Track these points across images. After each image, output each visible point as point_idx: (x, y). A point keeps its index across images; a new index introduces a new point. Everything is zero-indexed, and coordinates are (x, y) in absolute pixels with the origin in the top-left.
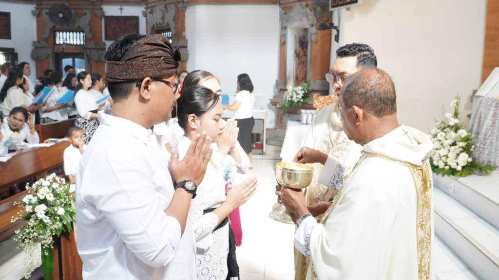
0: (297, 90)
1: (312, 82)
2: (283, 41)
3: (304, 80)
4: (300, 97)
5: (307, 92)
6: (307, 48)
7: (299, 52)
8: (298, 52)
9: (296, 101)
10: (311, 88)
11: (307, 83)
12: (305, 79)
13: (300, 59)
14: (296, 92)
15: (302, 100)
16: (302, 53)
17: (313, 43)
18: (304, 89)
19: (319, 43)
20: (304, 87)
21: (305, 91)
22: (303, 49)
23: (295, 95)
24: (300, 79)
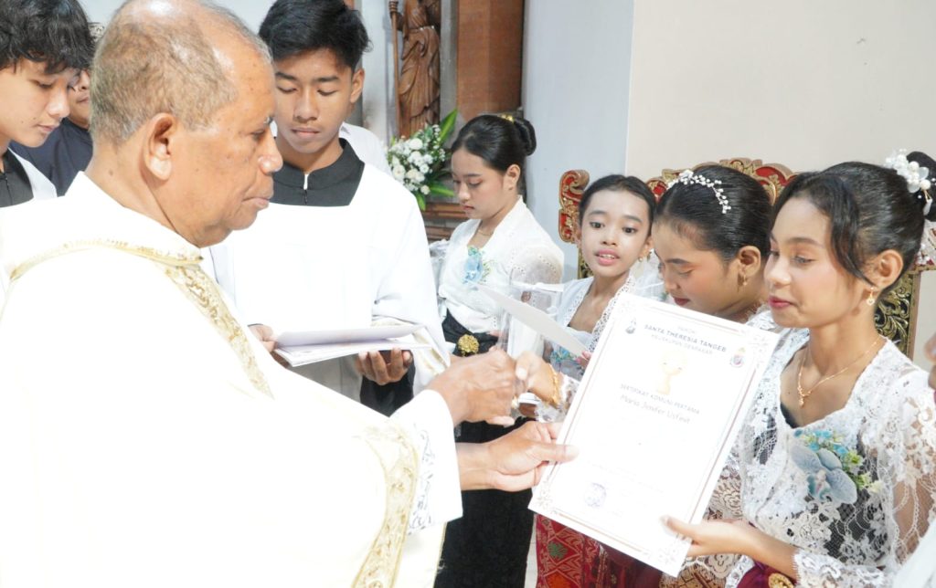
0: (407, 152)
1: (460, 119)
3: (429, 115)
4: (421, 178)
5: (443, 156)
7: (407, 8)
11: (441, 124)
12: (433, 110)
13: (412, 38)
14: (403, 159)
16: (416, 11)
18: (430, 148)
20: (433, 138)
21: (437, 154)
23: (398, 172)
24: (415, 110)
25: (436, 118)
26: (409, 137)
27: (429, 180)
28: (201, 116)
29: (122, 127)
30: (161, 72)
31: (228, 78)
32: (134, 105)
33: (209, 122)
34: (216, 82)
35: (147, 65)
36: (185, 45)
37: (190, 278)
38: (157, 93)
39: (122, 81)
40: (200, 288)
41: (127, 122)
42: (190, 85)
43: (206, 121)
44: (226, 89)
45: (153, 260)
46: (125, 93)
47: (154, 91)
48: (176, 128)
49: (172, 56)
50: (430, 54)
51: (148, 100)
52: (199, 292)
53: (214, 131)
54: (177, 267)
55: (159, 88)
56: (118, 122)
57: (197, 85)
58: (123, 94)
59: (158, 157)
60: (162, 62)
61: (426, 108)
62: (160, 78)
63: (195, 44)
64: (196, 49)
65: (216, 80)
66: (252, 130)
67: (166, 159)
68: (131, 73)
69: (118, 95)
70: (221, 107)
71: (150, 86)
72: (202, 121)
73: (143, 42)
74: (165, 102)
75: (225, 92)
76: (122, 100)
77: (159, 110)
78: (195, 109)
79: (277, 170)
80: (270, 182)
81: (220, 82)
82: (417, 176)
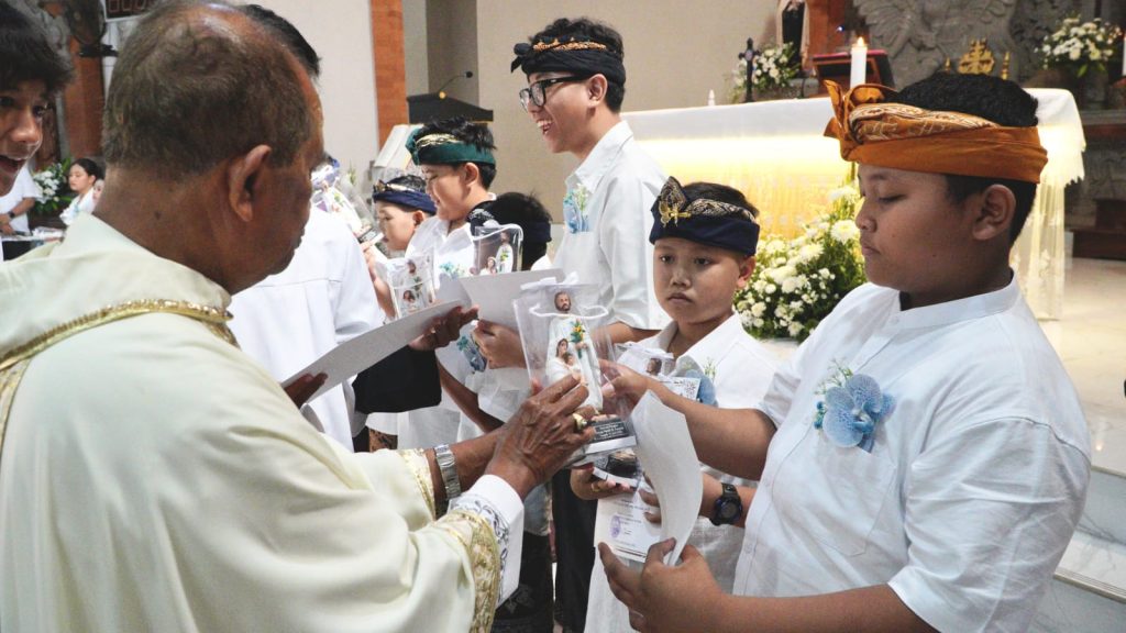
0: (43, 179)
3: (54, 158)
4: (53, 193)
9: (43, 202)
11: (63, 163)
15: (56, 199)
18: (57, 176)
20: (58, 171)
21: (61, 179)
24: (46, 156)
25: (59, 160)
26: (44, 170)
27: (58, 193)
50: (52, 125)
61: (52, 155)
82: (51, 192)
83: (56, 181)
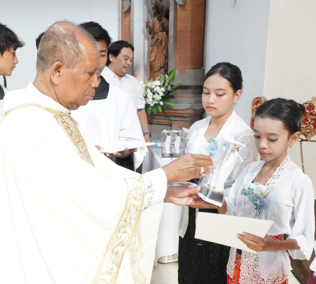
0: (153, 87)
1: (177, 72)
2: (126, 9)
3: (163, 70)
4: (159, 98)
5: (169, 88)
6: (167, 17)
7: (154, 24)
8: (150, 25)
9: (152, 105)
10: (176, 83)
11: (169, 75)
12: (165, 68)
13: (156, 37)
14: (152, 90)
15: (162, 103)
16: (157, 26)
17: (179, 9)
18: (164, 85)
19: (189, 7)
20: (165, 81)
22: (160, 20)
23: (150, 95)
24: (156, 68)
25: (166, 72)
26: (154, 80)
27: (163, 99)
28: (72, 64)
29: (45, 66)
30: (60, 48)
31: (82, 53)
32: (50, 58)
33: (75, 67)
34: (78, 54)
35: (56, 45)
36: (69, 40)
37: (64, 120)
38: (58, 55)
39: (47, 50)
40: (67, 123)
41: (47, 64)
42: (69, 53)
43: (73, 67)
44: (81, 56)
45: (50, 112)
46: (48, 54)
47: (57, 54)
48: (63, 67)
49: (65, 43)
50: (164, 44)
51: (55, 57)
52: (66, 125)
53: (75, 70)
54: (59, 115)
55: (59, 53)
56: (44, 63)
57: (72, 54)
58: (47, 54)
59: (56, 77)
60: (61, 45)
61: (161, 68)
62: (59, 50)
63: (73, 40)
64: (73, 42)
65: (78, 53)
66: (89, 72)
67: (58, 78)
68: (50, 47)
69: (45, 54)
70: (79, 62)
71: (56, 52)
72: (72, 66)
73: (56, 37)
74: (60, 58)
75: (81, 57)
76: (46, 56)
77: (58, 61)
78: (70, 62)
79: (97, 87)
80: (94, 91)
81: (80, 54)
82: (158, 97)
83: (163, 89)
